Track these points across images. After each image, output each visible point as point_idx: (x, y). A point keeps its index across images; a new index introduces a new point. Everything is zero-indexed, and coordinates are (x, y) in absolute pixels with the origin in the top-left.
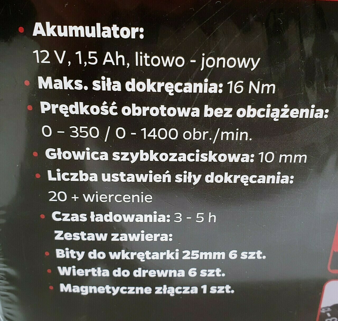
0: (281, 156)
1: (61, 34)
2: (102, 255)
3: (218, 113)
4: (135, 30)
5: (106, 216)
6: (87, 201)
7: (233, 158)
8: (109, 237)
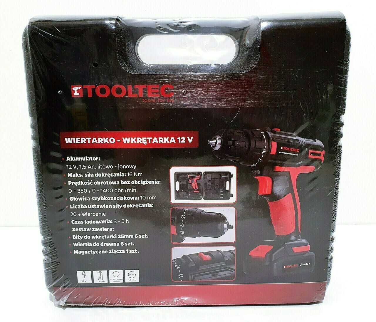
0: (148, 197)
1: (75, 160)
2: (89, 237)
3: (125, 183)
4: (97, 158)
5: (90, 221)
6: (83, 216)
7: (132, 198)
8: (92, 230)
